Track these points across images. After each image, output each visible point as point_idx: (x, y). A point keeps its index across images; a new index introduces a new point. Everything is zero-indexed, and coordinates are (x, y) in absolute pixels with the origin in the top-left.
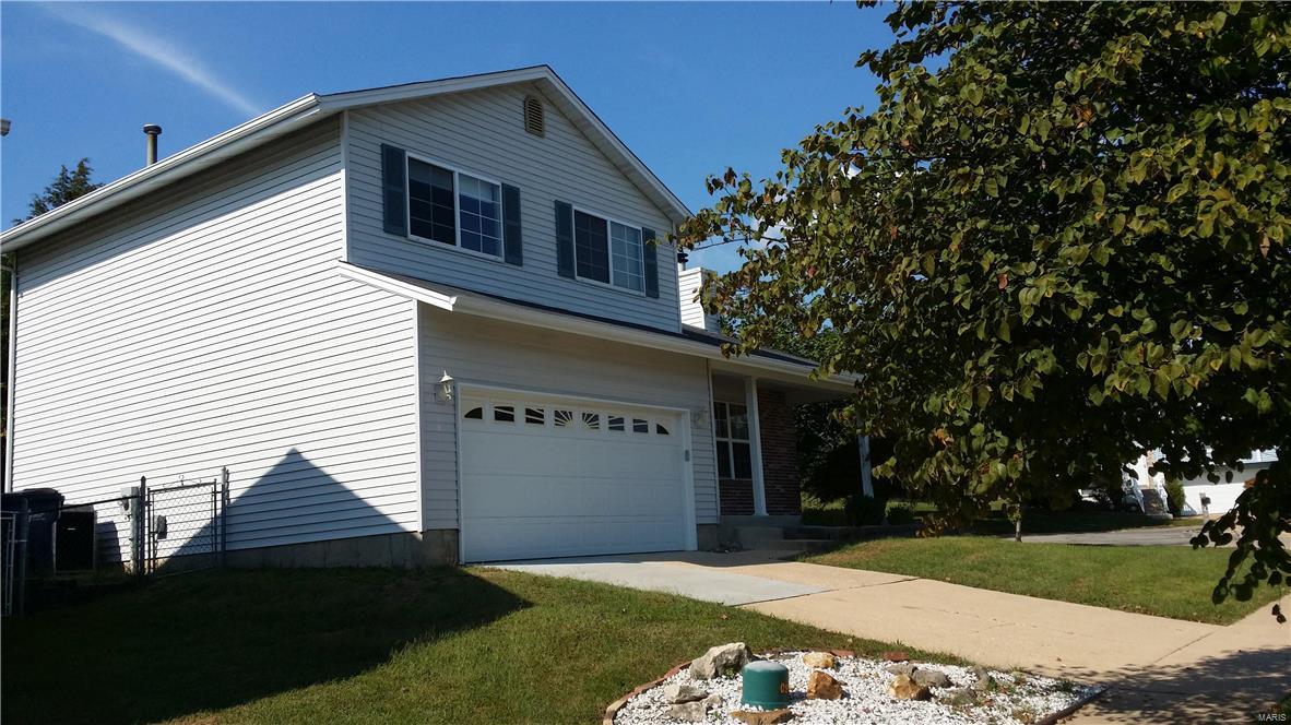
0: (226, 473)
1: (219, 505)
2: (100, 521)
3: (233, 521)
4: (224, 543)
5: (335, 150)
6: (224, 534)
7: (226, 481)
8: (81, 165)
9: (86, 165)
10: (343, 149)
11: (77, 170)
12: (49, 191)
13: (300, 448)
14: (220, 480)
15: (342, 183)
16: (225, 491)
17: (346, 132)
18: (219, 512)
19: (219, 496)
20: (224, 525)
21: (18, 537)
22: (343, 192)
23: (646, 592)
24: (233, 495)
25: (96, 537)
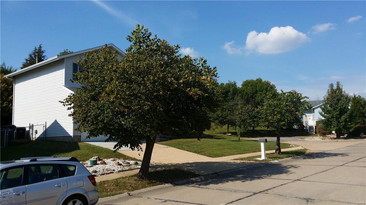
0: (46, 123)
1: (45, 129)
2: (26, 130)
3: (47, 131)
4: (45, 135)
5: (63, 65)
6: (45, 134)
7: (46, 124)
8: (40, 46)
9: (41, 46)
10: (64, 65)
11: (39, 47)
12: (32, 52)
13: (57, 119)
14: (45, 124)
15: (64, 71)
16: (46, 126)
17: (65, 63)
18: (45, 130)
19: (45, 127)
20: (45, 132)
21: (6, 134)
22: (64, 73)
23: (105, 148)
24: (47, 127)
25: (26, 133)
